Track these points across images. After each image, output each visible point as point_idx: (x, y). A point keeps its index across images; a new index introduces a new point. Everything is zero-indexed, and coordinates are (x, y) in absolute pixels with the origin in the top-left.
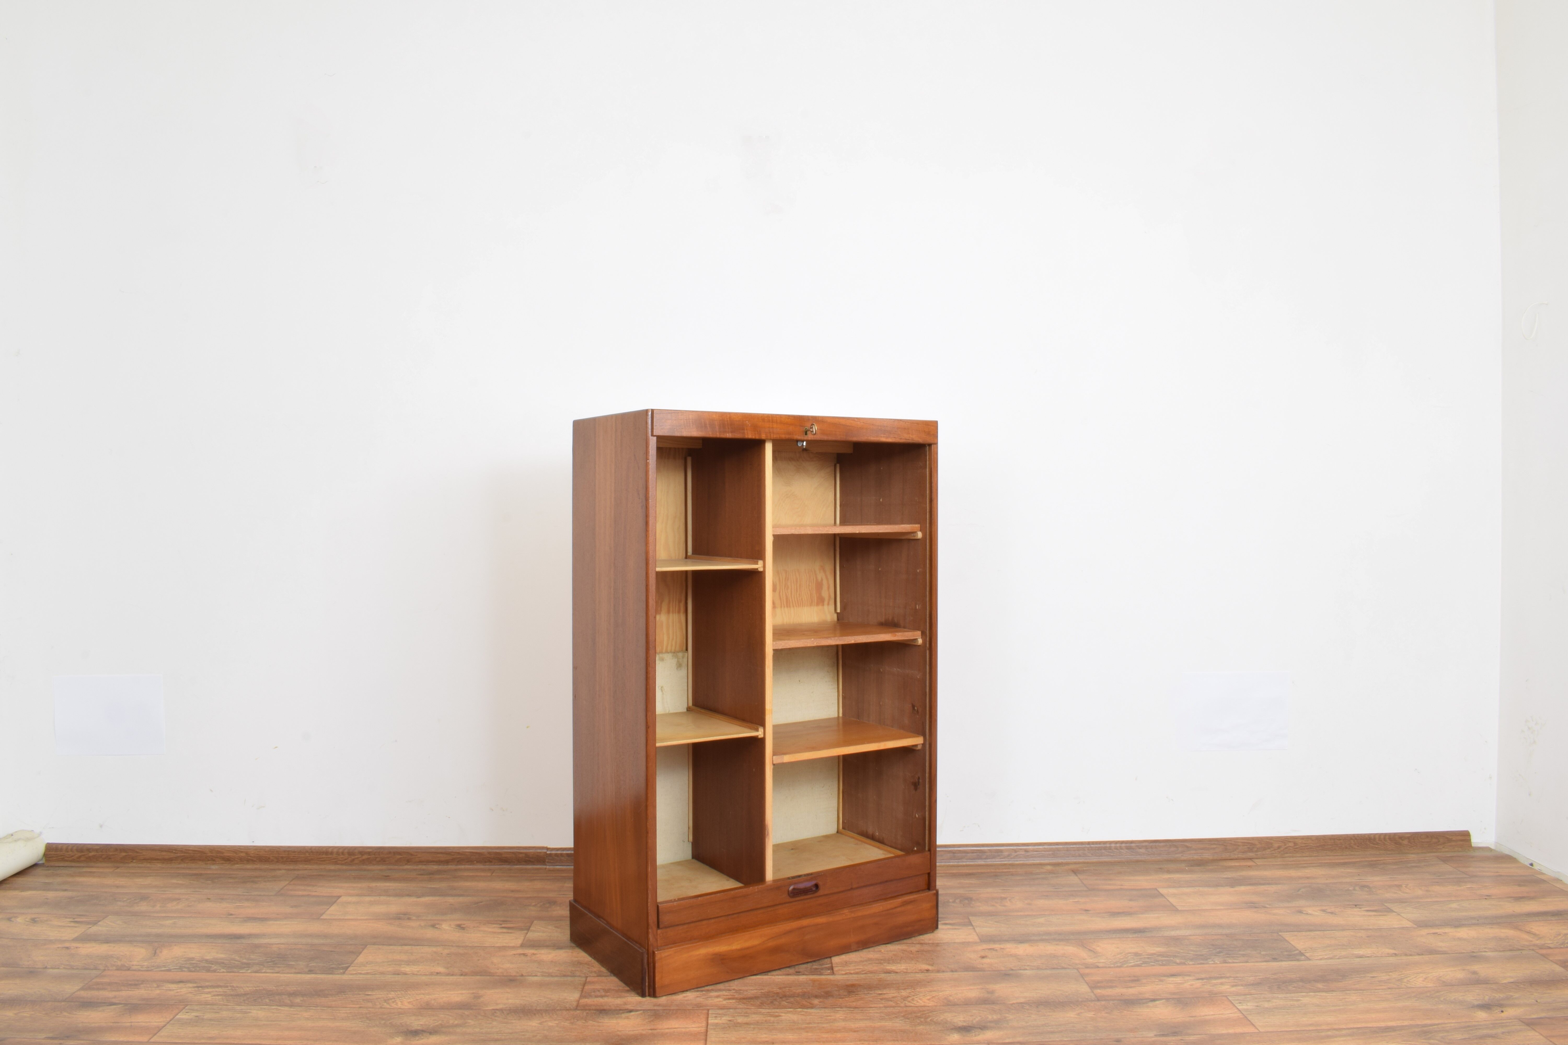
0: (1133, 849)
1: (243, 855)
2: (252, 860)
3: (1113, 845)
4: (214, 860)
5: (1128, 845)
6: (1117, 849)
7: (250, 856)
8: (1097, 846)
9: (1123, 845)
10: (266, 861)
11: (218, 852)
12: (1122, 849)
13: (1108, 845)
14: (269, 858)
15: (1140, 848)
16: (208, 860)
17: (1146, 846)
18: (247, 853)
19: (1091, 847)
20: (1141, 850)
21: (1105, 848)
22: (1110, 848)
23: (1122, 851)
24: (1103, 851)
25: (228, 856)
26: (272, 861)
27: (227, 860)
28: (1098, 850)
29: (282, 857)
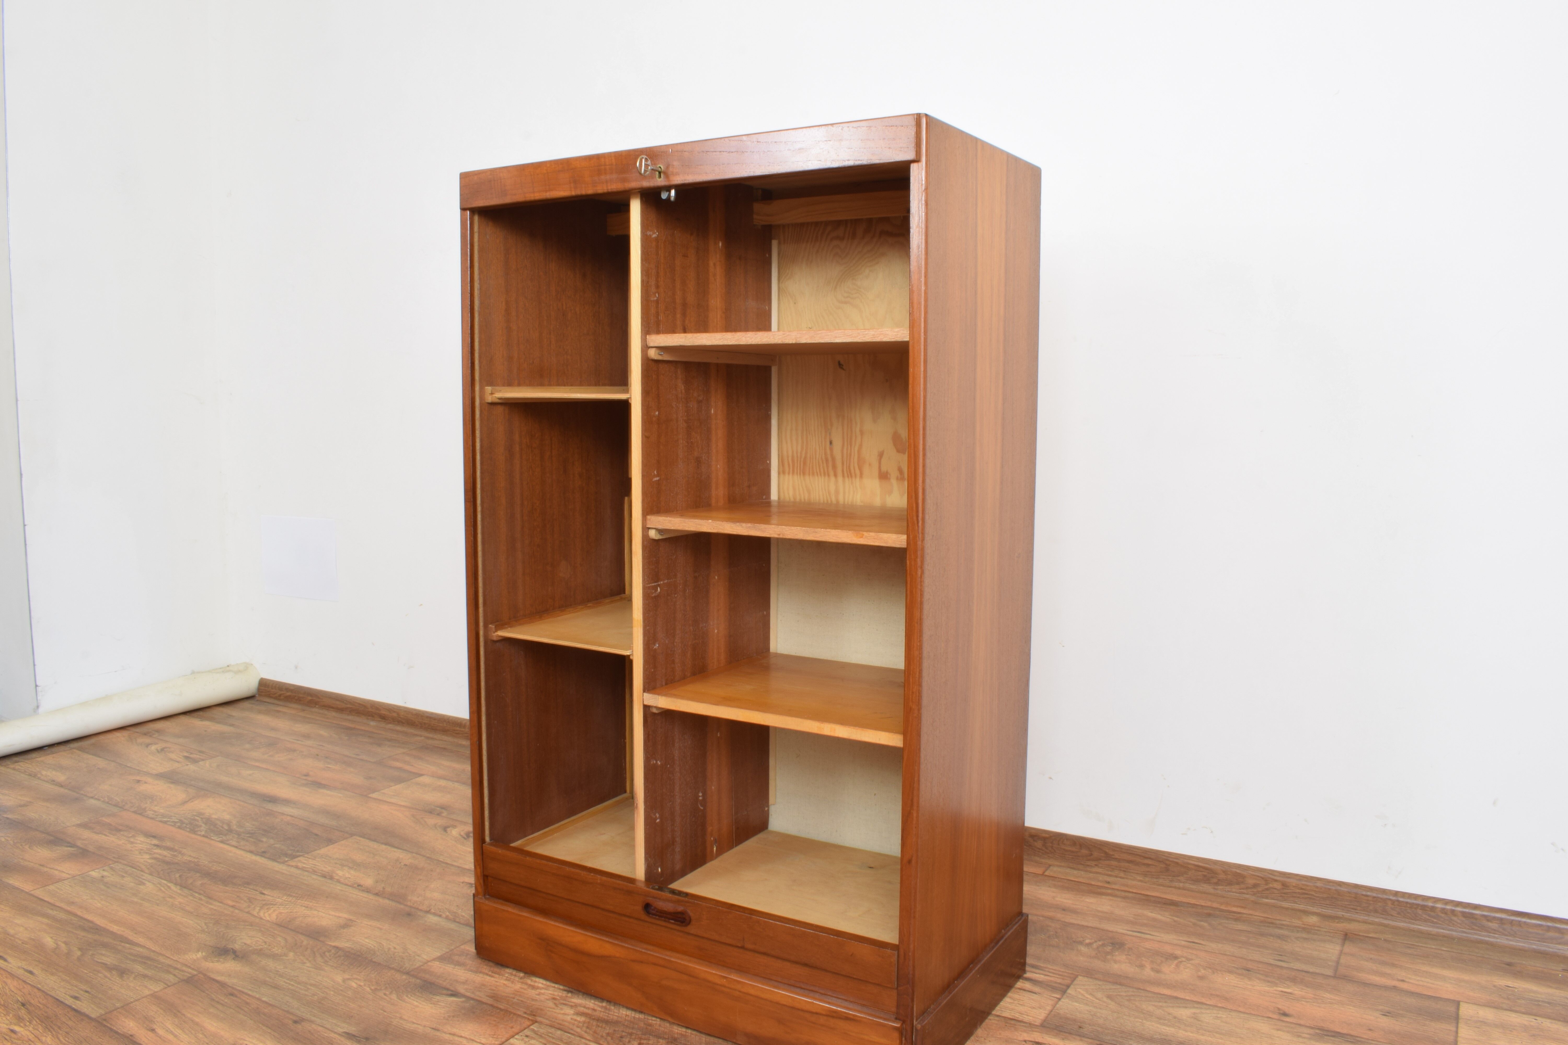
0: (1476, 919)
1: (395, 715)
2: (403, 723)
3: (1439, 905)
5: (1467, 910)
6: (1446, 913)
7: (401, 718)
8: (1409, 901)
9: (1459, 909)
10: (412, 725)
11: (377, 709)
12: (1455, 915)
13: (1430, 904)
14: (415, 722)
15: (1488, 920)
17: (1501, 919)
18: (398, 714)
19: (1398, 901)
20: (1490, 924)
21: (1424, 908)
22: (1433, 909)
23: (1455, 918)
24: (1420, 912)
25: (384, 714)
26: (417, 726)
27: (383, 718)
28: (1411, 908)
29: (425, 723)
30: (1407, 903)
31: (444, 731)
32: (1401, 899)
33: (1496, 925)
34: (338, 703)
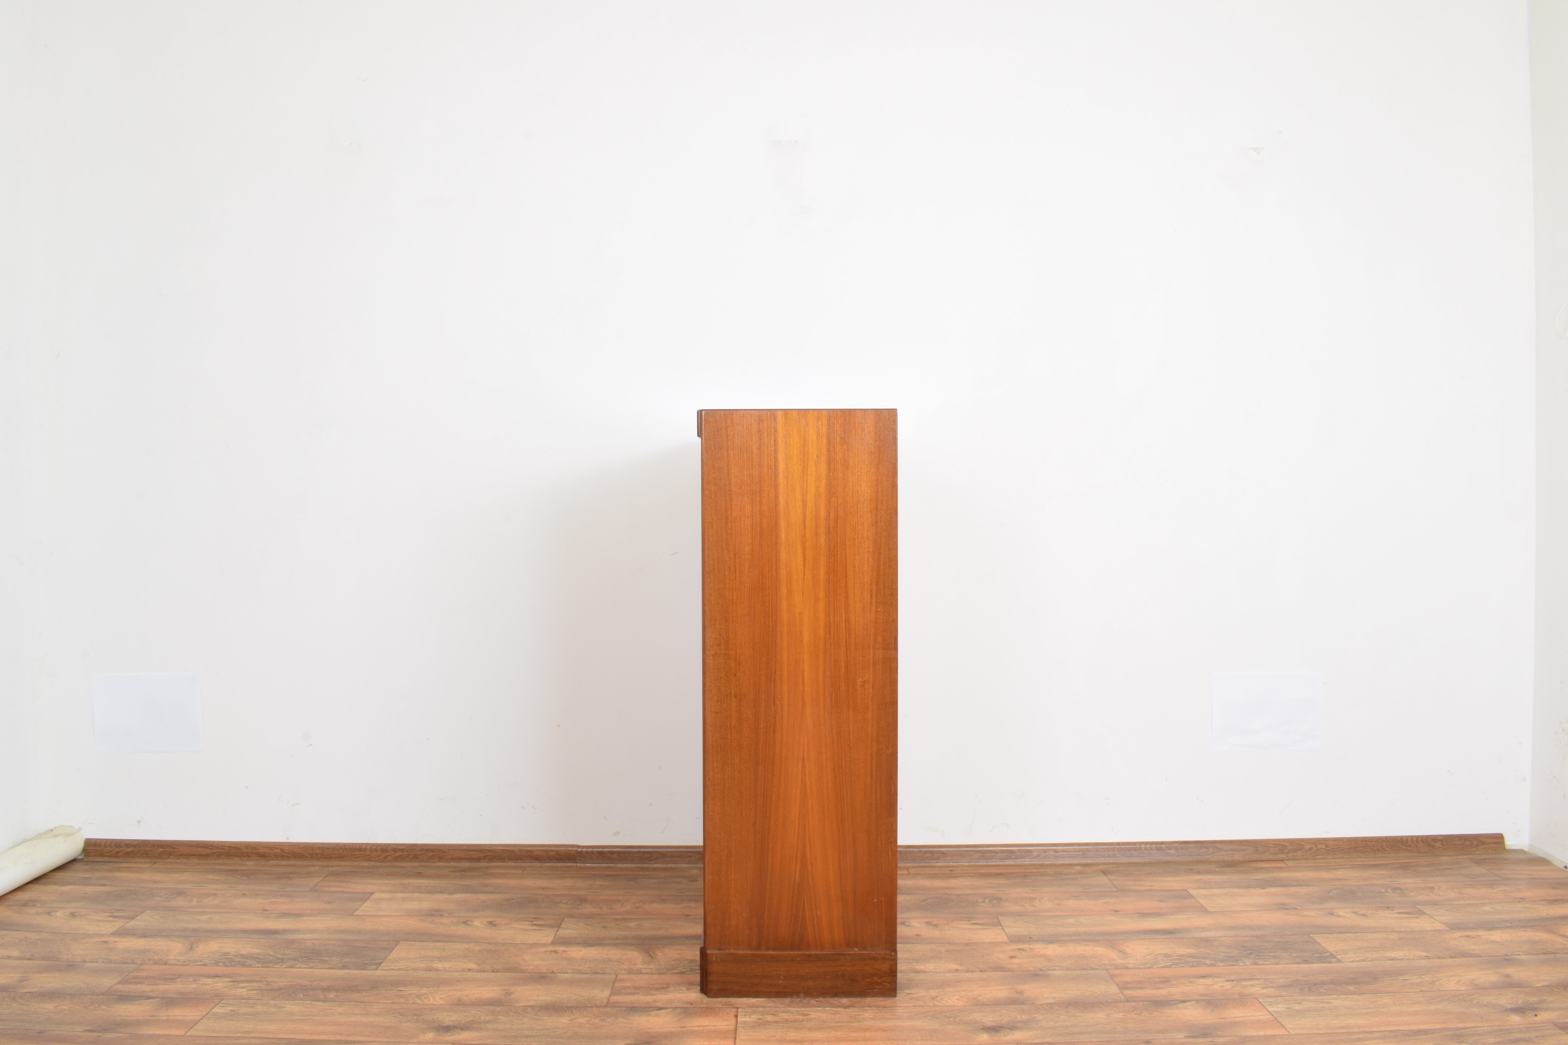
0: (1163, 850)
1: (278, 851)
2: (286, 857)
3: (1143, 847)
4: (249, 857)
5: (1158, 846)
6: (1147, 850)
7: (285, 853)
9: (1153, 846)
10: (300, 858)
11: (254, 848)
12: (1152, 850)
13: (1138, 846)
14: (304, 855)
15: (1170, 849)
16: (244, 857)
17: (1175, 848)
18: (282, 850)
19: (1121, 848)
20: (1171, 851)
21: (1135, 849)
22: (1140, 849)
23: (1152, 852)
24: (1133, 852)
25: (263, 852)
26: (307, 857)
27: (263, 856)
28: (1128, 850)
29: (316, 854)
30: (1126, 848)
31: (341, 857)
32: (1122, 846)
33: (1174, 851)
34: (200, 849)
